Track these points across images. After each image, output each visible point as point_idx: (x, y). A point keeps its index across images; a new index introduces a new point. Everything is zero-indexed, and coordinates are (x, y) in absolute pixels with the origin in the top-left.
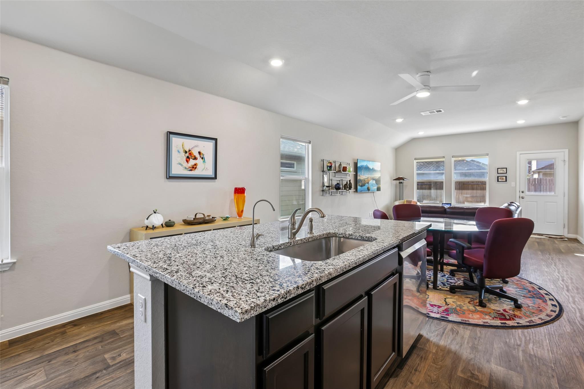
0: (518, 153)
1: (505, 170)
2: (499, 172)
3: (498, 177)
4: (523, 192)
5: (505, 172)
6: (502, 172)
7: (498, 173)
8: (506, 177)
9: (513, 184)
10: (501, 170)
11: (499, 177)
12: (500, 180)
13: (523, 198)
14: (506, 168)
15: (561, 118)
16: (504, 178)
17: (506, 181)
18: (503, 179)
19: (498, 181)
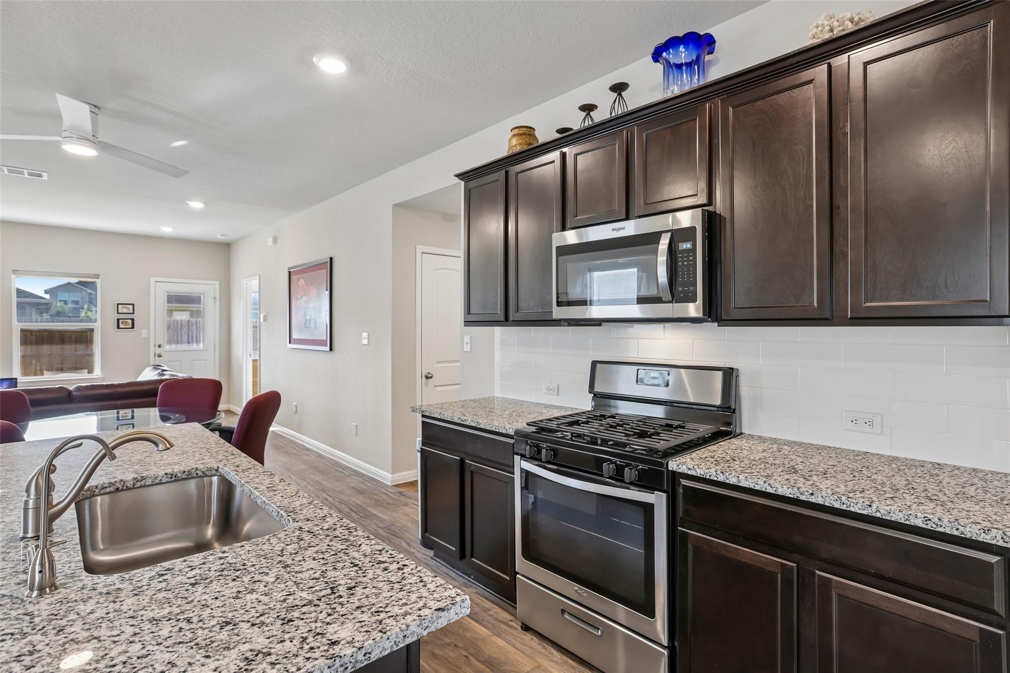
0: (153, 280)
1: (131, 307)
2: (120, 311)
3: (118, 320)
4: (159, 346)
5: (131, 312)
6: (125, 311)
7: (118, 313)
8: (133, 320)
9: (144, 333)
10: (124, 307)
11: (121, 321)
12: (121, 326)
13: (160, 356)
14: (133, 305)
15: (219, 237)
16: (130, 321)
17: (133, 327)
18: (126, 323)
19: (118, 327)
